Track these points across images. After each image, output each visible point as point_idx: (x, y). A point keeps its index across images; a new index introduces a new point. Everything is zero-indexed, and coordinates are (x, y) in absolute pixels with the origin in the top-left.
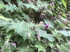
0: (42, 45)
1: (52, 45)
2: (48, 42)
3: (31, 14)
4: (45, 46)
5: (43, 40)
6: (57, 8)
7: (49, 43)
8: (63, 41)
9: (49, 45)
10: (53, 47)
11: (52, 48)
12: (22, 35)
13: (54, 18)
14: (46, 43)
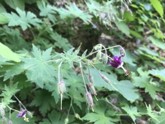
0: (105, 113)
1: (133, 113)
2: (121, 104)
3: (76, 37)
4: (114, 114)
5: (109, 98)
6: (141, 19)
7: (124, 106)
8: (161, 101)
9: (124, 112)
10: (136, 117)
11: (134, 119)
12: (50, 86)
13: (134, 45)
14: (115, 107)
